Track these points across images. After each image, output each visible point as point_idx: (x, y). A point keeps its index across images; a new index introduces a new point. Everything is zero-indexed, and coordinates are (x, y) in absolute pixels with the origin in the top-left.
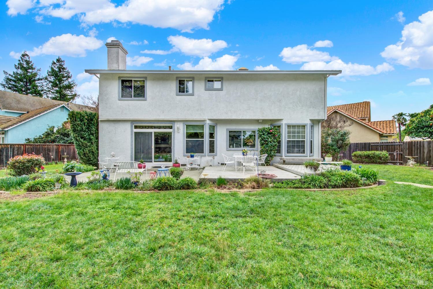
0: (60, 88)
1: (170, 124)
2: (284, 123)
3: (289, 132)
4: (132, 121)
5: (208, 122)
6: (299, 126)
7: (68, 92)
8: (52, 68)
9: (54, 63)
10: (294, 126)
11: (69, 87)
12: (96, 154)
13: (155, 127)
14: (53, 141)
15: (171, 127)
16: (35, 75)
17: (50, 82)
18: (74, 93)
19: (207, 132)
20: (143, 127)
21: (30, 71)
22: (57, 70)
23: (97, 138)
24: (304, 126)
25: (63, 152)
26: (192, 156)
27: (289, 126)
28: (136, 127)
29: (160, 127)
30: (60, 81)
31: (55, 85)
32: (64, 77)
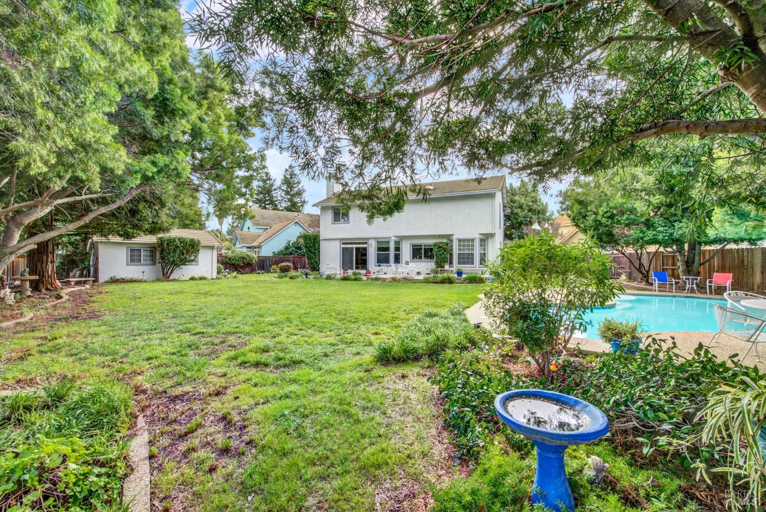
0: (291, 195)
1: (365, 241)
2: (455, 237)
3: (459, 246)
4: (341, 239)
5: (393, 238)
6: (468, 240)
7: (297, 200)
8: (285, 176)
9: (286, 170)
10: (464, 240)
11: (299, 193)
12: (318, 264)
13: (355, 243)
14: (291, 254)
15: (366, 243)
16: (272, 185)
17: (283, 190)
18: (303, 199)
19: (392, 246)
20: (348, 243)
21: (268, 182)
22: (289, 177)
23: (319, 252)
24: (473, 240)
25: (297, 262)
26: (379, 266)
27: (460, 240)
28: (343, 244)
29: (359, 243)
30: (291, 188)
31: (287, 193)
32: (295, 184)
